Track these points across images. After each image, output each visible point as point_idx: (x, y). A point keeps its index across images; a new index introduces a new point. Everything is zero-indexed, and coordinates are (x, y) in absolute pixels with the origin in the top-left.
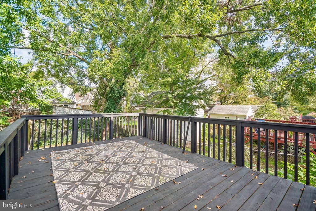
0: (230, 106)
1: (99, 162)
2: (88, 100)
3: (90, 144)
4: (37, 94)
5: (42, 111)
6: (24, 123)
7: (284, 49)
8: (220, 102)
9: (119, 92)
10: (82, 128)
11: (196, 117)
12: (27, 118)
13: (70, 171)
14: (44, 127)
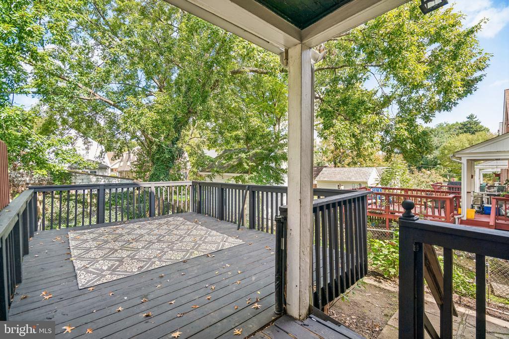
0: (347, 169)
1: (128, 240)
2: (129, 163)
3: (122, 222)
4: (47, 157)
5: (54, 181)
6: (33, 196)
7: (392, 91)
8: (333, 163)
9: (170, 152)
10: (116, 205)
11: (282, 185)
12: (36, 189)
13: (92, 249)
14: (58, 204)
